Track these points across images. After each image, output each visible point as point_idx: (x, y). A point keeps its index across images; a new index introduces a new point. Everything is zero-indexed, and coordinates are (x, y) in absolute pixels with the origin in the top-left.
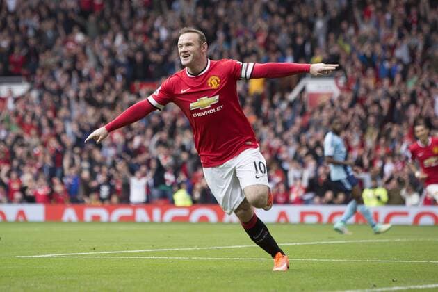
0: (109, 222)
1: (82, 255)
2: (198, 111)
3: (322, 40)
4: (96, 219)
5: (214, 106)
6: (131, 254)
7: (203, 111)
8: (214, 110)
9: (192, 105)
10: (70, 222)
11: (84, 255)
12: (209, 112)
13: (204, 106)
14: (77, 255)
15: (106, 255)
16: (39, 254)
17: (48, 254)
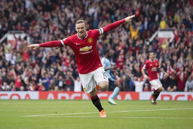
0: (70, 100)
1: (50, 116)
2: (83, 52)
3: (164, 13)
4: (63, 98)
5: (90, 50)
6: (74, 115)
7: (85, 52)
8: (89, 52)
9: (81, 49)
10: (51, 100)
11: (52, 116)
12: (88, 53)
13: (86, 50)
14: (48, 116)
15: (61, 115)
16: (30, 115)
17: (34, 115)
